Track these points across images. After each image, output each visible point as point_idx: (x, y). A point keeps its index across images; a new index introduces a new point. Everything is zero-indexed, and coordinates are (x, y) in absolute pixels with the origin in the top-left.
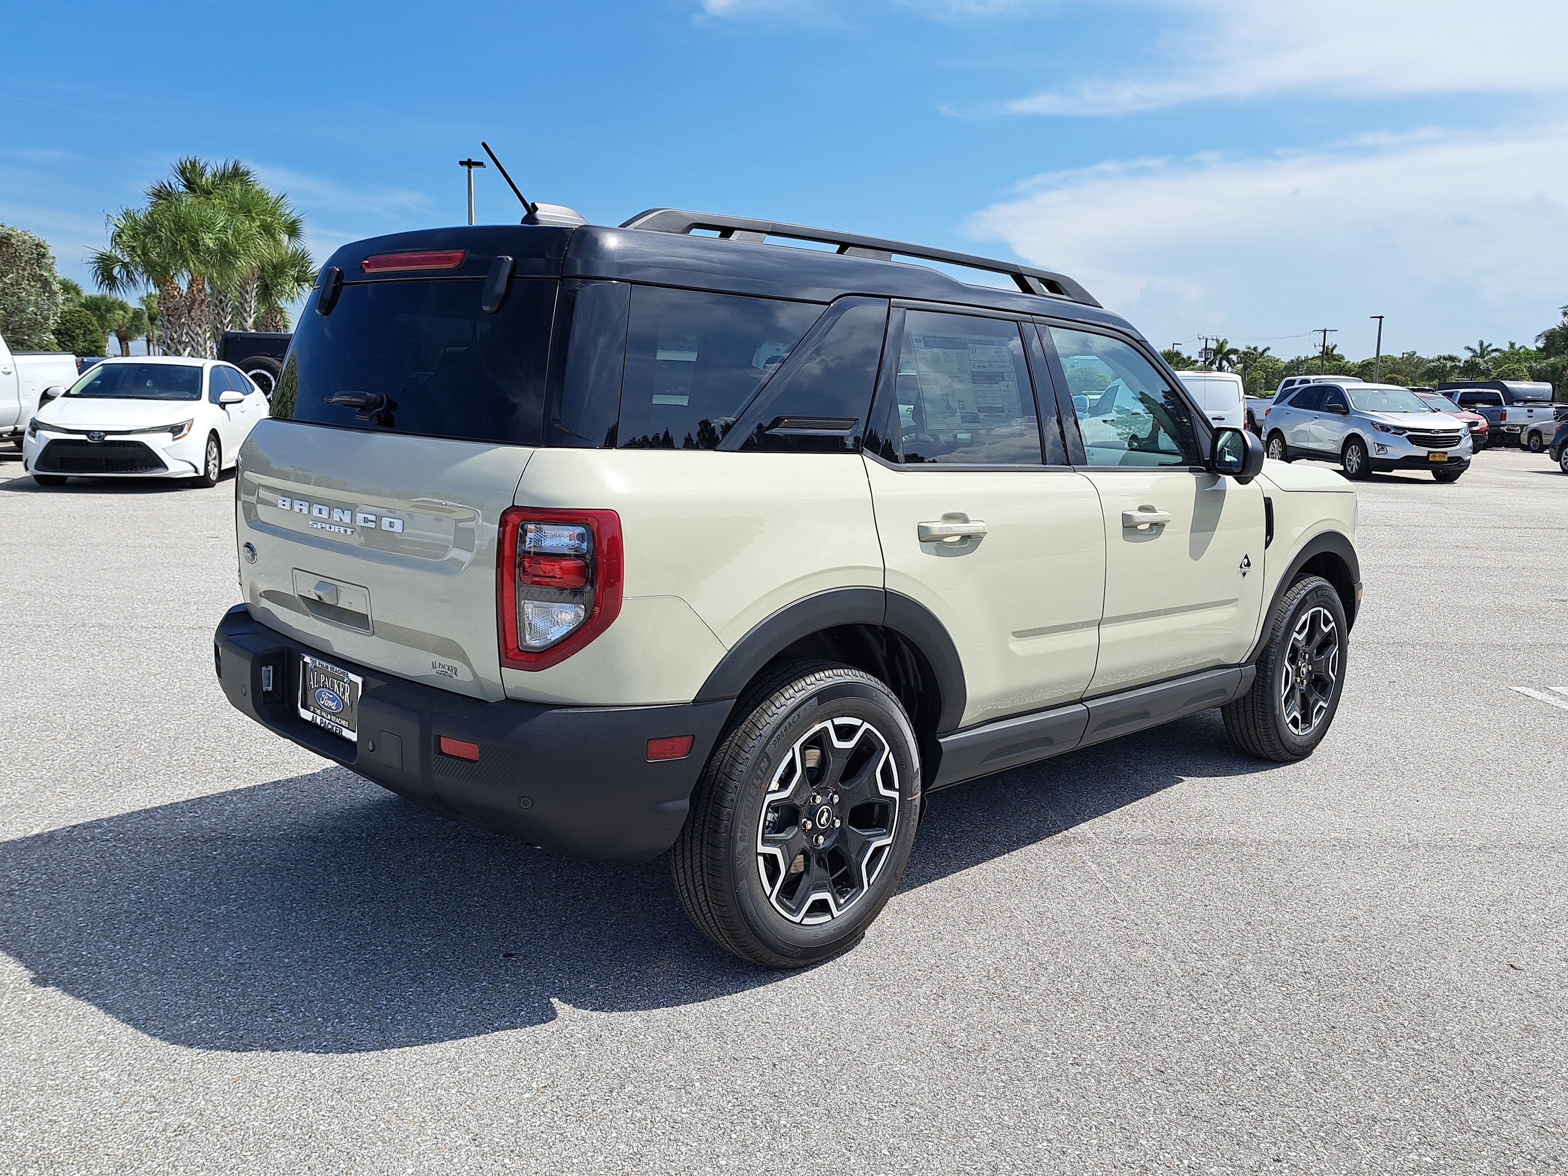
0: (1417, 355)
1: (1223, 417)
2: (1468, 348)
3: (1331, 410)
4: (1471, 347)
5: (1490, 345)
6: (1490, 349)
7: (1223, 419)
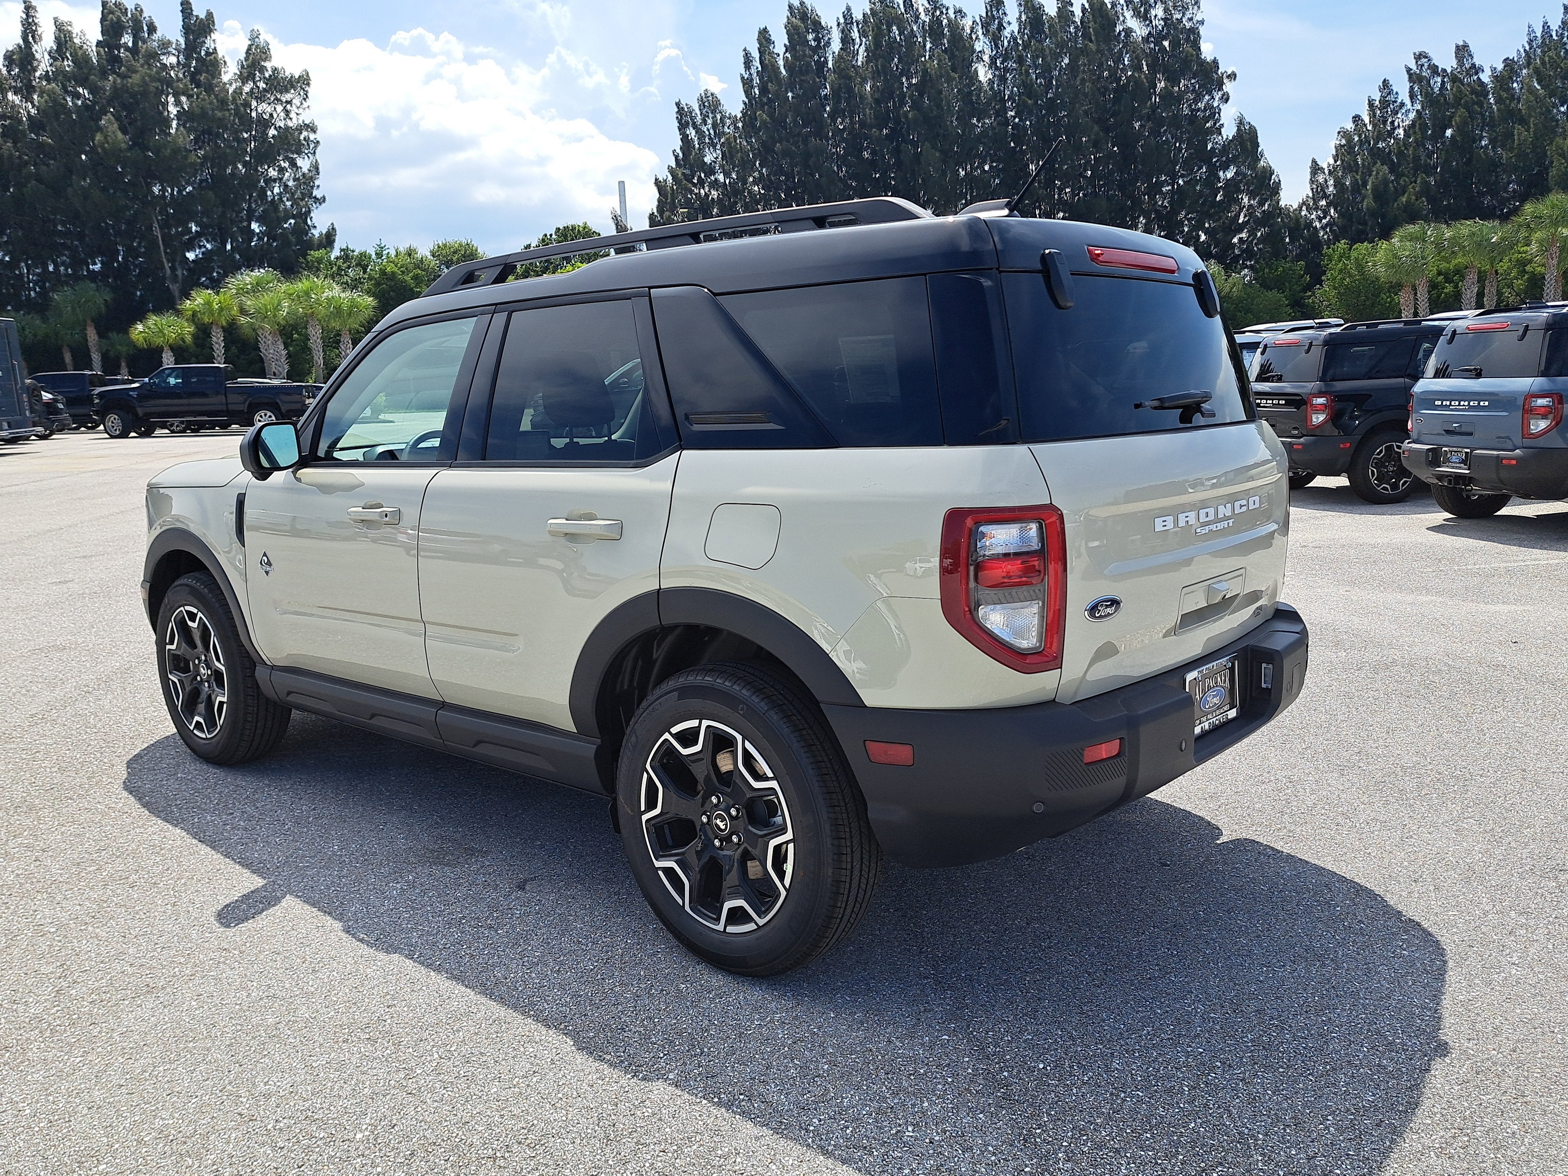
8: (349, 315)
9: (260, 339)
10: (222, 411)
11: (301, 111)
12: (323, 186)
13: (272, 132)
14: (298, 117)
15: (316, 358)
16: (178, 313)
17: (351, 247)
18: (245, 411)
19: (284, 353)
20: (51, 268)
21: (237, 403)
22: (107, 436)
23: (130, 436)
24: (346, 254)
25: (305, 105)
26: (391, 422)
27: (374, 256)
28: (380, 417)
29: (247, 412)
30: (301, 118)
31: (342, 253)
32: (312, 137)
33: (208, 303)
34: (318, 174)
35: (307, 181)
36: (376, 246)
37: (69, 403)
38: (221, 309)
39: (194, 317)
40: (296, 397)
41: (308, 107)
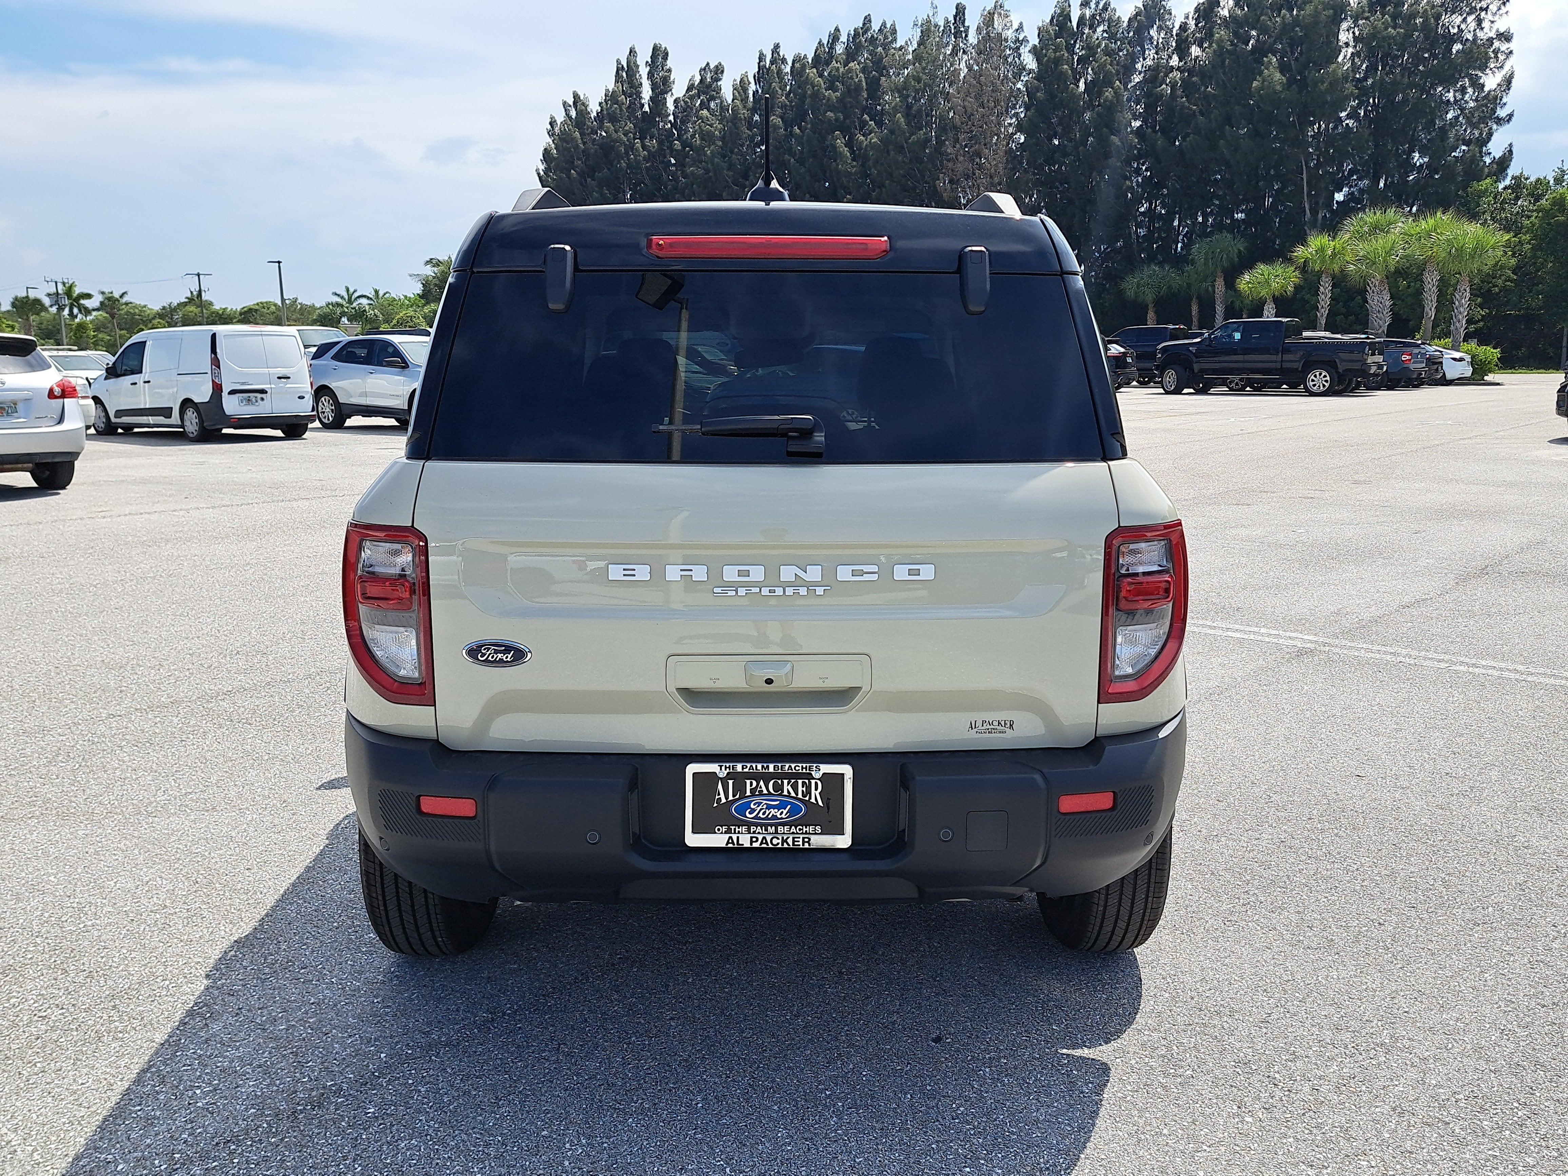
0: (299, 301)
1: (288, 376)
2: (336, 294)
3: (390, 364)
4: (338, 293)
5: (355, 291)
6: (356, 295)
7: (289, 378)
8: (1472, 257)
9: (1368, 288)
10: (1276, 369)
11: (1496, 18)
12: (1511, 102)
13: (1457, 47)
14: (1492, 25)
15: (1427, 309)
16: (1289, 261)
17: (1526, 174)
18: (1300, 369)
19: (1388, 304)
20: (1200, 219)
21: (1293, 360)
22: (1161, 391)
23: (1184, 392)
24: (1518, 183)
25: (1504, 10)
26: (1498, 384)
27: (1552, 182)
28: (1486, 378)
29: (1301, 372)
30: (1495, 26)
31: (1513, 182)
32: (1504, 47)
33: (1321, 250)
34: (1509, 89)
35: (1492, 101)
36: (1557, 170)
37: (1139, 357)
38: (1334, 255)
39: (1304, 268)
40: (1355, 356)
41: (1507, 13)
